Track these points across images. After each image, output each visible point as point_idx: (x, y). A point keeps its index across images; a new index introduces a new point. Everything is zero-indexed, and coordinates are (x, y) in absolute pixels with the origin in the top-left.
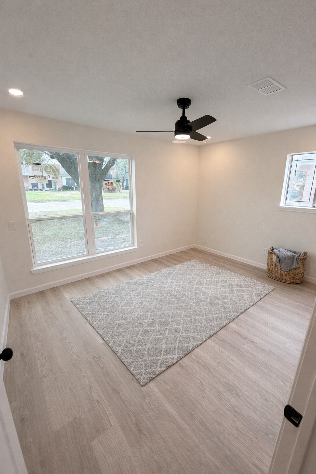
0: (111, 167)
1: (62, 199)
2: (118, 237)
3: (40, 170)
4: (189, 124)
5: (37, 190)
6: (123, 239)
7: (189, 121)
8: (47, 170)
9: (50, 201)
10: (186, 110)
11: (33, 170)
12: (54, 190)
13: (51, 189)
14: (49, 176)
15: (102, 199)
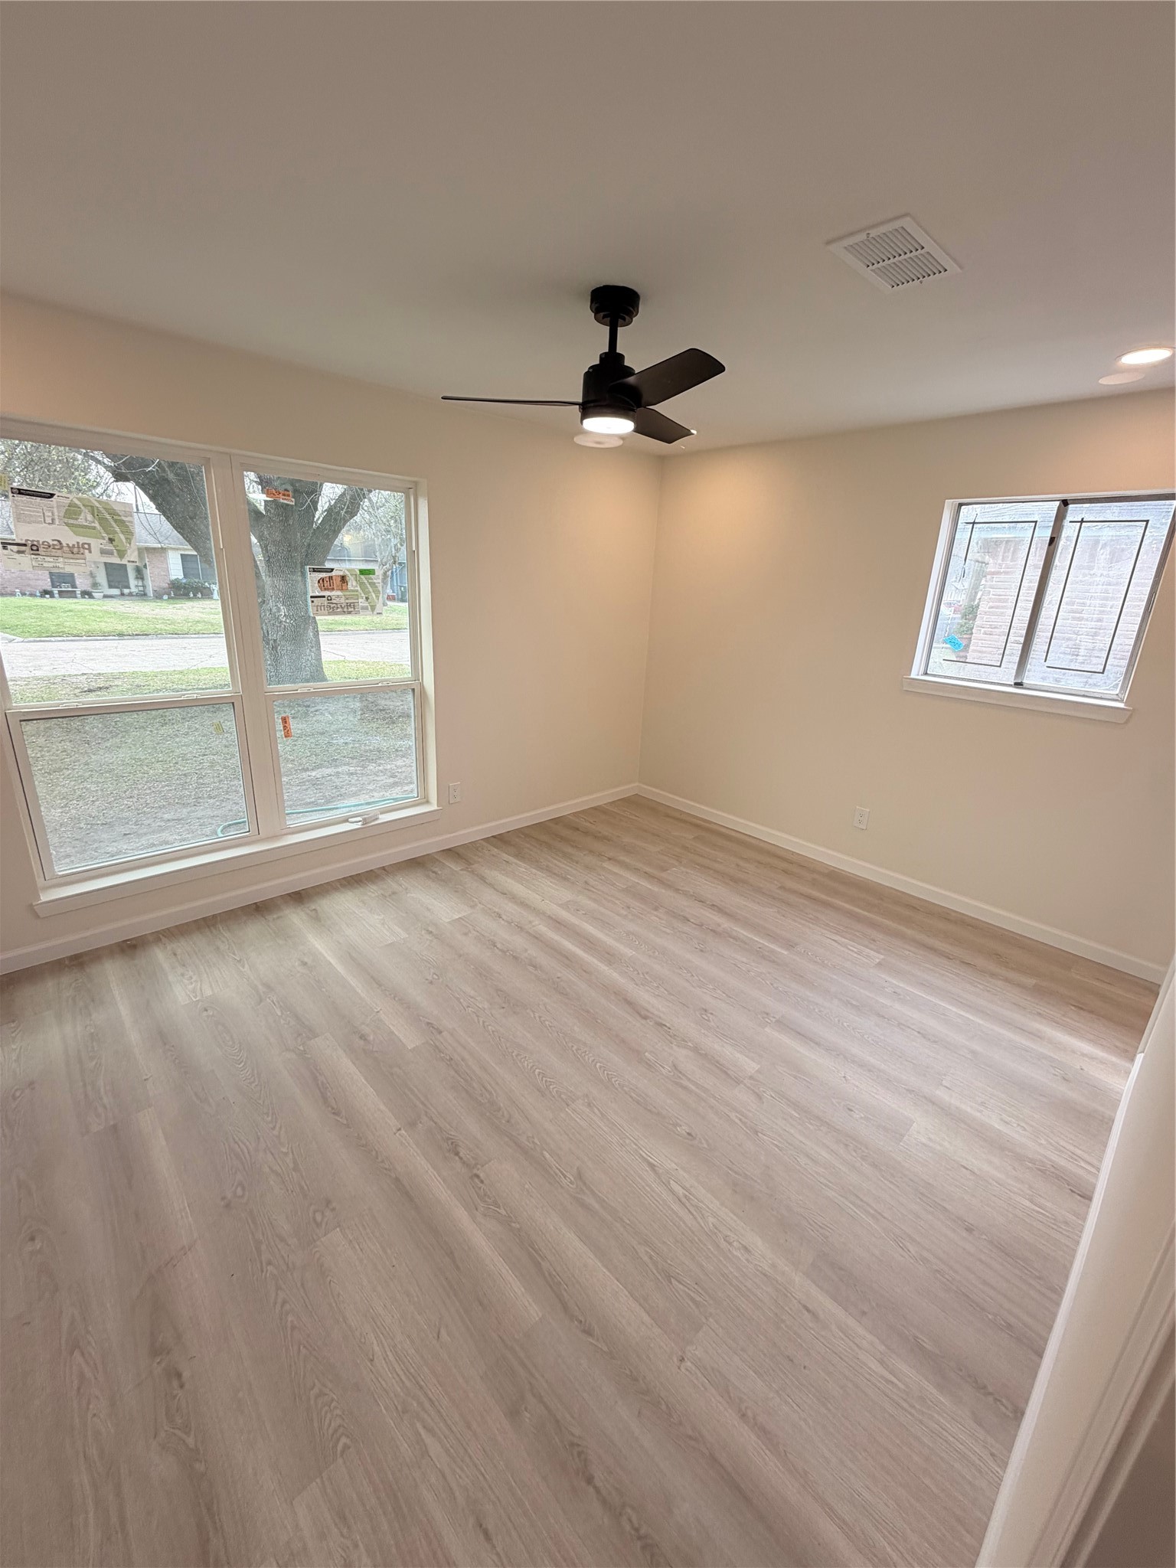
0: (346, 522)
1: (169, 628)
2: (371, 767)
3: (49, 520)
4: (631, 380)
5: (71, 595)
6: (393, 776)
7: (629, 372)
8: (77, 519)
9: (121, 635)
10: (620, 330)
11: (19, 518)
12: (137, 595)
13: (126, 591)
14: (89, 545)
15: (316, 633)
